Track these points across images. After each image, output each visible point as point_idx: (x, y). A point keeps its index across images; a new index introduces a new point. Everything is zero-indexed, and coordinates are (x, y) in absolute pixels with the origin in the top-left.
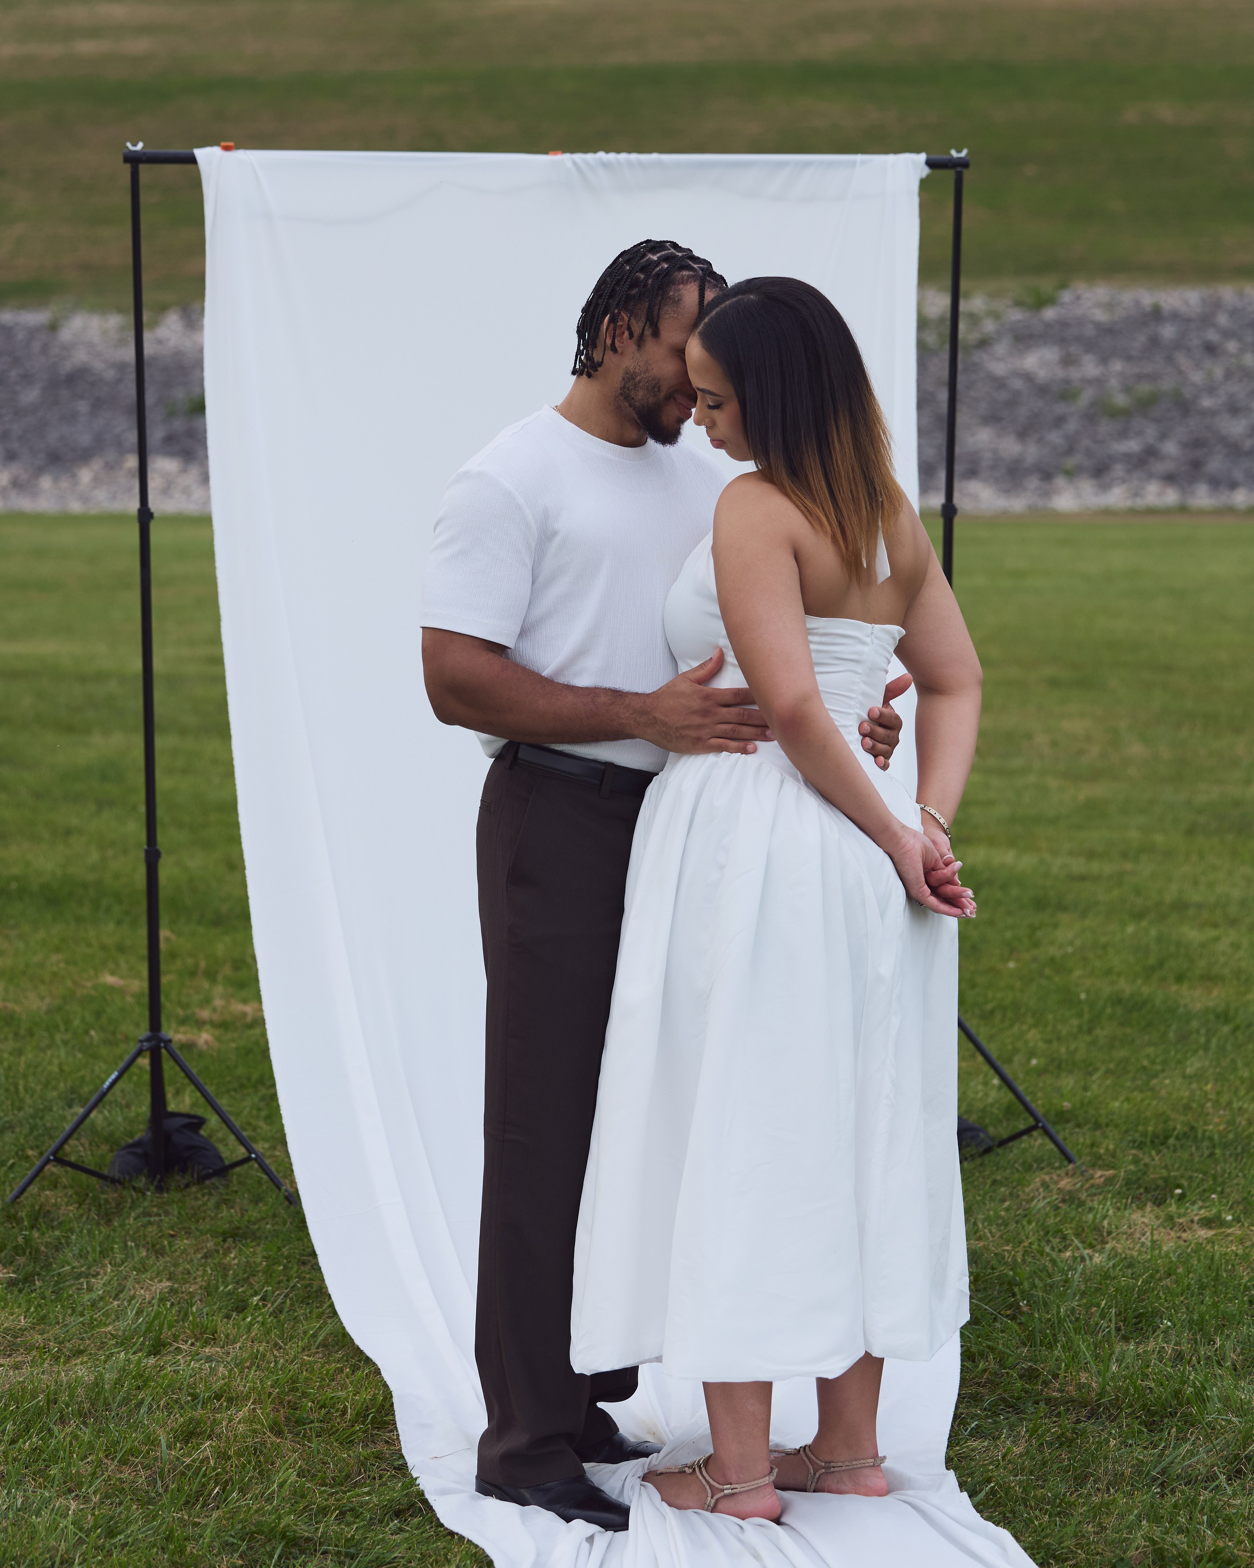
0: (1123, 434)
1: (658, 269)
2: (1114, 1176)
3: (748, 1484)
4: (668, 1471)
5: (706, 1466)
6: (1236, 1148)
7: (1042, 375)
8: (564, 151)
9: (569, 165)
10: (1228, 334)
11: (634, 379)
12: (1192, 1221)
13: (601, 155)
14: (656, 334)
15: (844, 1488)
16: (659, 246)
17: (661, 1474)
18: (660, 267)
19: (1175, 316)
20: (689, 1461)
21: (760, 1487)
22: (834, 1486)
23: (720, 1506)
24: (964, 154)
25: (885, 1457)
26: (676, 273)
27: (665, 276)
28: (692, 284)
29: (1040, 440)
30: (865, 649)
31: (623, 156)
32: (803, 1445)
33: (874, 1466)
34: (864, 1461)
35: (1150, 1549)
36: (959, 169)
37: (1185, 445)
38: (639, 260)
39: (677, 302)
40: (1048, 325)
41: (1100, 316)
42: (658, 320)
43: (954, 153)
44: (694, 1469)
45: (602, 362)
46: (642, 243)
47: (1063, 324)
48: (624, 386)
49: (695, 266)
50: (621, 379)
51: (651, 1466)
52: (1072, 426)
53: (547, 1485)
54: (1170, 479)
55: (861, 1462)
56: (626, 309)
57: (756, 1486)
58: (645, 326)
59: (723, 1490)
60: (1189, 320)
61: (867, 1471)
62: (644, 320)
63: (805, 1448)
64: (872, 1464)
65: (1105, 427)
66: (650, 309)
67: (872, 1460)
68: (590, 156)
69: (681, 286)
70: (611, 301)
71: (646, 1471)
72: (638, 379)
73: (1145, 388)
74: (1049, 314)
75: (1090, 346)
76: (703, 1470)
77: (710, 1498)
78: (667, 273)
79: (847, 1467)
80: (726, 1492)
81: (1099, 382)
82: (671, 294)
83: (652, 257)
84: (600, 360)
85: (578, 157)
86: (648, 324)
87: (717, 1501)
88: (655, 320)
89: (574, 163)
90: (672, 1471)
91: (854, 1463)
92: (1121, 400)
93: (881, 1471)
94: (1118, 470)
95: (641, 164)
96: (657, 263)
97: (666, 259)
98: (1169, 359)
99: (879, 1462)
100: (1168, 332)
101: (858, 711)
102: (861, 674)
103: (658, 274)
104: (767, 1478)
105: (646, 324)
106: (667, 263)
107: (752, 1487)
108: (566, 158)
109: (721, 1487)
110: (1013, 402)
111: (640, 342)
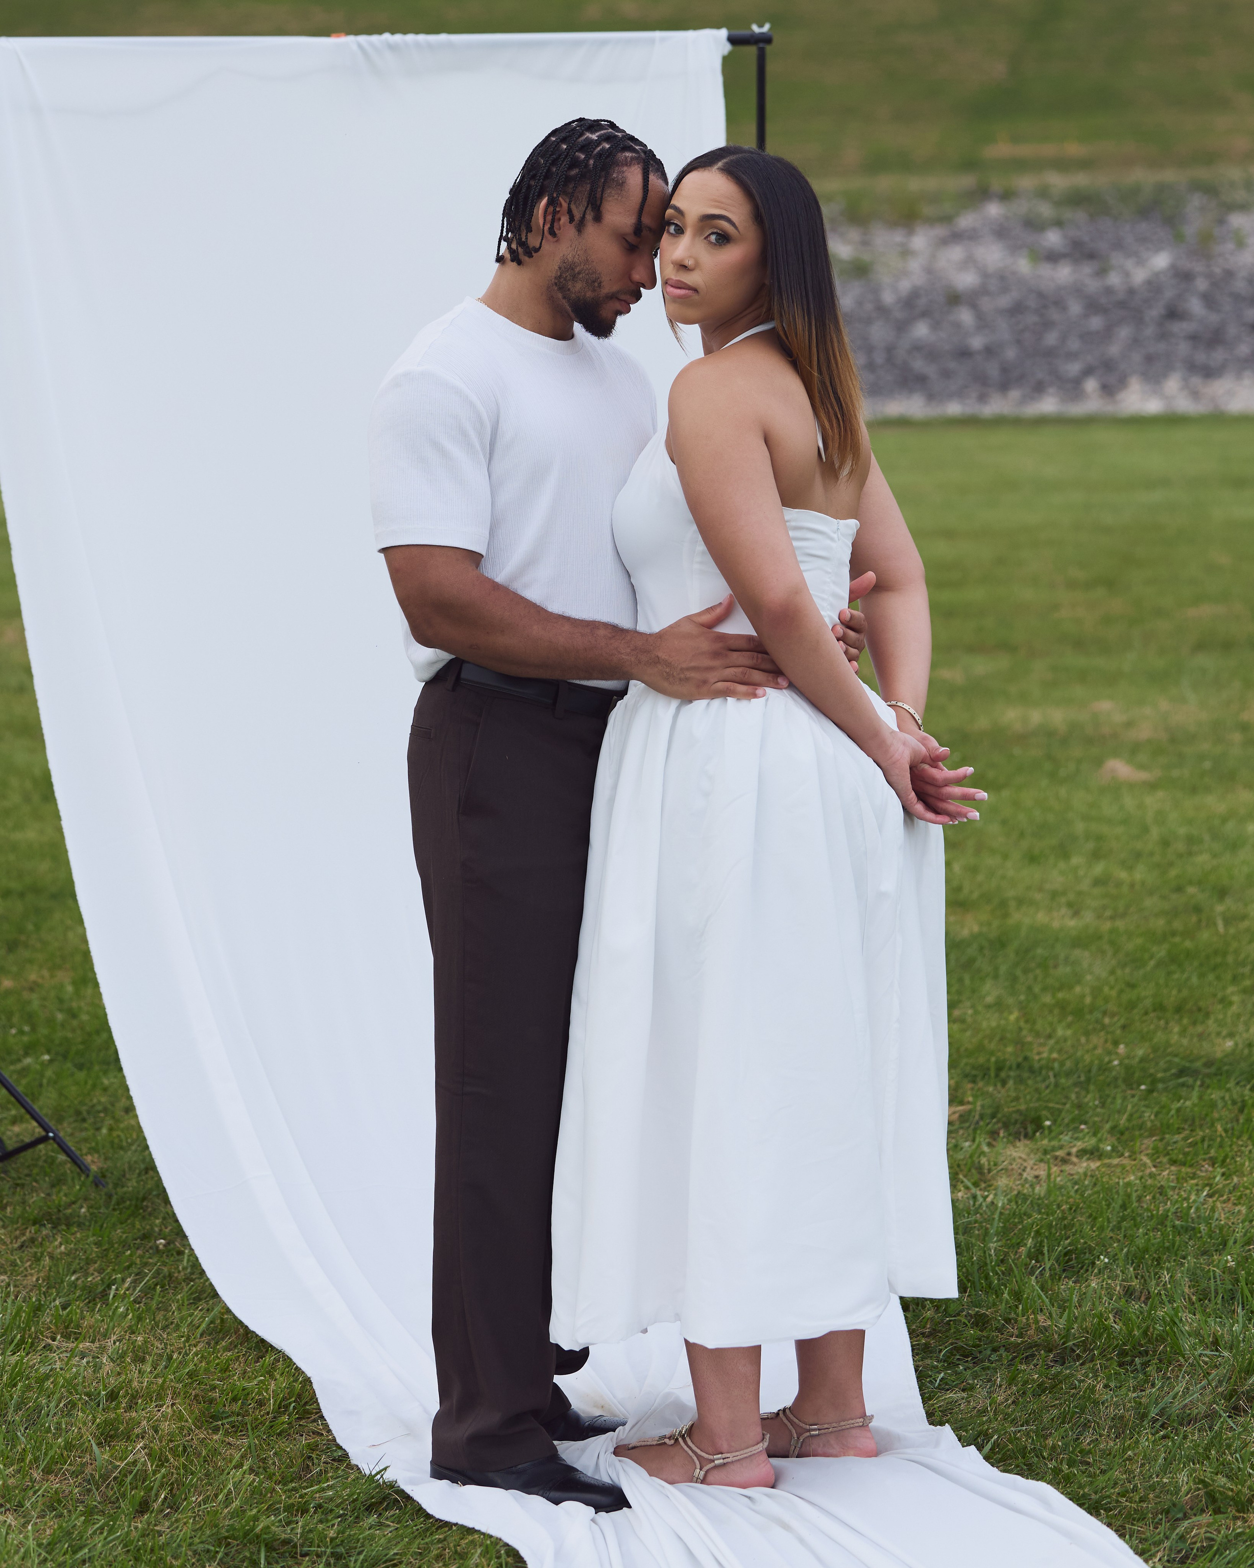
1: (599, 149)
2: (970, 1111)
3: (742, 1452)
4: (643, 1444)
5: (690, 1435)
6: (1079, 1077)
8: (348, 33)
9: (355, 47)
11: (573, 269)
12: (1069, 1154)
13: (387, 36)
14: (598, 218)
15: (831, 1451)
16: (594, 125)
17: (634, 1448)
18: (601, 147)
20: (667, 1432)
21: (754, 1454)
22: (820, 1450)
23: (710, 1478)
24: (766, 28)
25: (873, 1416)
26: (619, 154)
27: (608, 157)
28: (636, 167)
30: (834, 545)
31: (410, 38)
32: (781, 1407)
33: (862, 1426)
34: (852, 1422)
35: (1201, 1492)
36: (761, 45)
38: (577, 139)
39: (621, 184)
42: (601, 203)
43: (755, 29)
44: (677, 1440)
45: (540, 247)
46: (573, 122)
48: (561, 275)
49: (637, 148)
50: (557, 268)
51: (619, 1439)
53: (520, 1466)
55: (849, 1422)
56: (565, 193)
57: (749, 1454)
58: (586, 209)
59: (713, 1461)
61: (854, 1432)
62: (585, 204)
63: (784, 1410)
64: (861, 1424)
66: (592, 192)
67: (861, 1420)
68: (375, 38)
69: (625, 168)
70: (546, 183)
71: (615, 1446)
72: (577, 270)
76: (688, 1439)
77: (698, 1470)
78: (609, 154)
79: (835, 1429)
80: (716, 1462)
82: (615, 175)
83: (590, 136)
84: (538, 246)
85: (363, 39)
86: (590, 206)
87: (707, 1472)
88: (598, 203)
89: (360, 46)
90: (648, 1443)
91: (842, 1423)
93: (869, 1431)
95: (430, 46)
96: (598, 142)
97: (608, 138)
99: (868, 1422)
101: (829, 613)
102: (830, 573)
103: (600, 154)
104: (761, 1444)
105: (587, 206)
106: (608, 143)
107: (745, 1455)
108: (351, 39)
109: (711, 1457)
111: (580, 227)
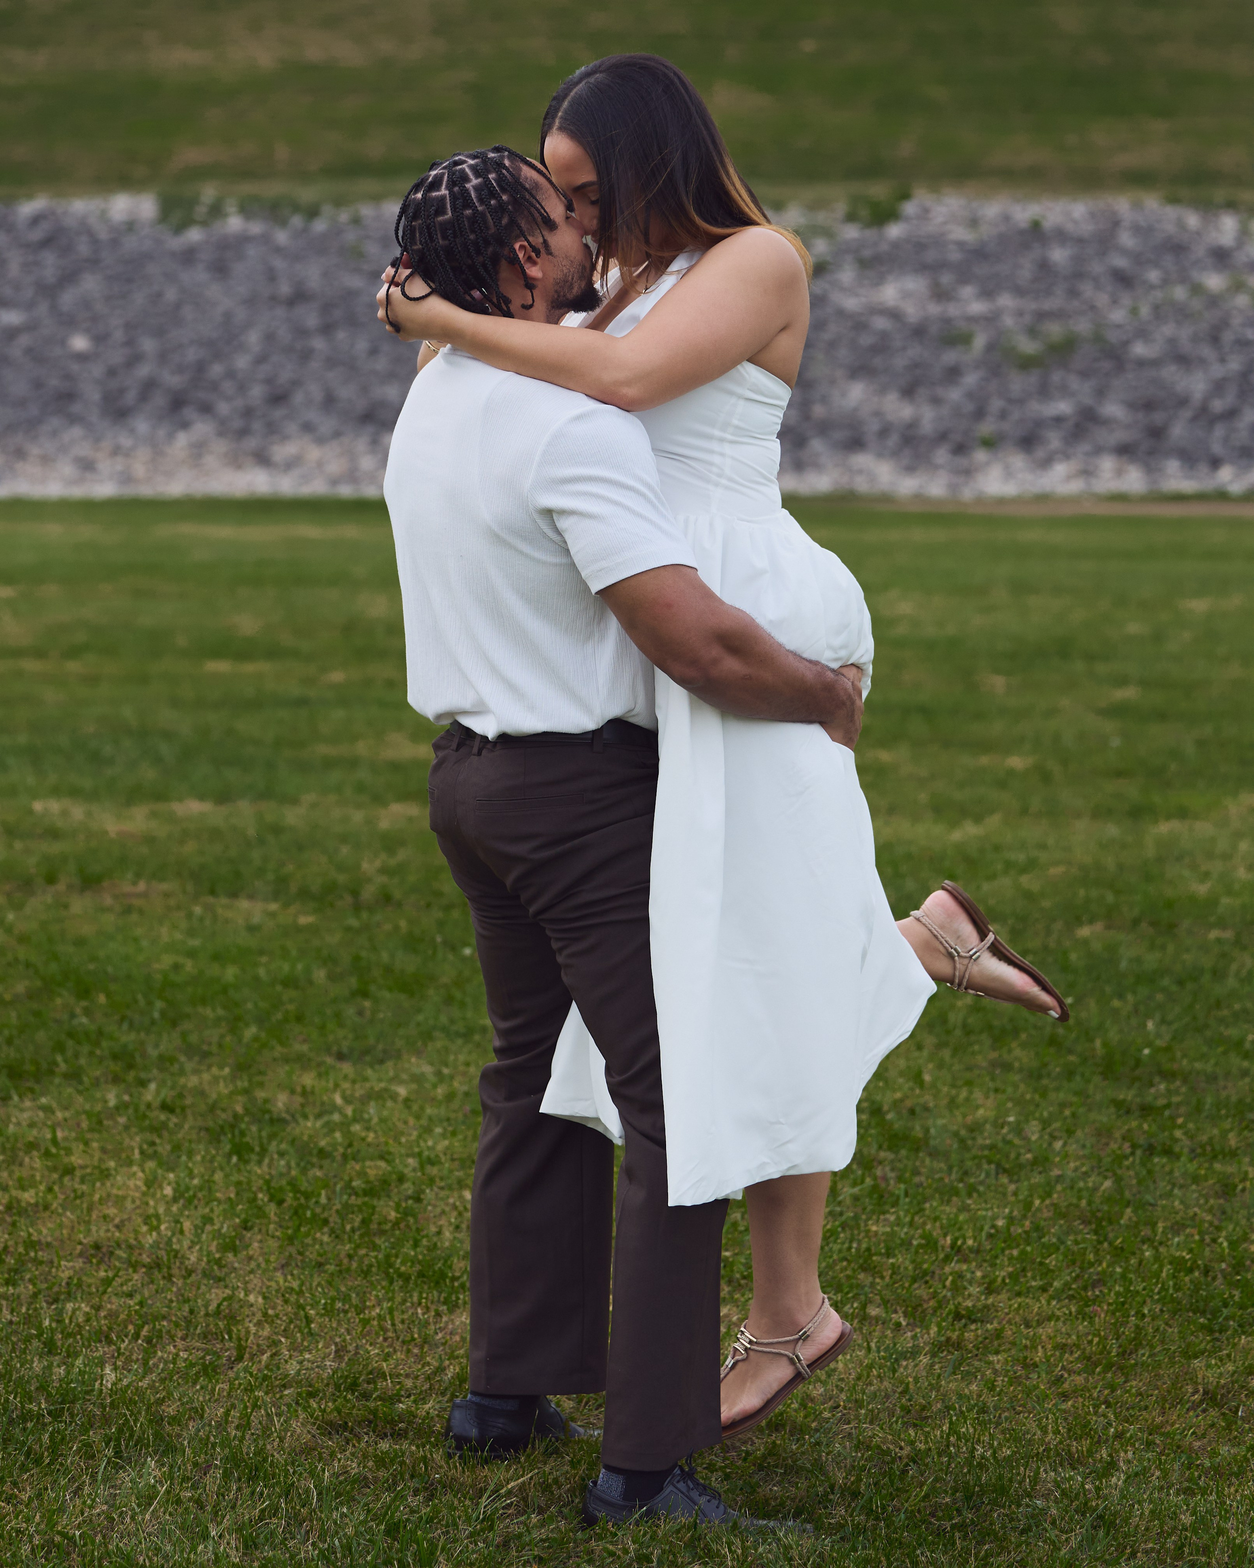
0: (1044, 392)
3: (818, 1316)
7: (912, 312)
10: (1139, 259)
19: (1061, 236)
29: (936, 401)
37: (1132, 406)
40: (896, 245)
41: (960, 233)
47: (920, 246)
52: (971, 379)
54: (1125, 451)
59: (799, 1339)
60: (1080, 241)
65: (1018, 383)
73: (1055, 330)
74: (895, 231)
75: (964, 276)
81: (991, 319)
92: (1028, 346)
94: (1054, 440)
98: (1073, 293)
100: (1059, 255)
107: (822, 1317)
109: (795, 1337)
110: (882, 346)
